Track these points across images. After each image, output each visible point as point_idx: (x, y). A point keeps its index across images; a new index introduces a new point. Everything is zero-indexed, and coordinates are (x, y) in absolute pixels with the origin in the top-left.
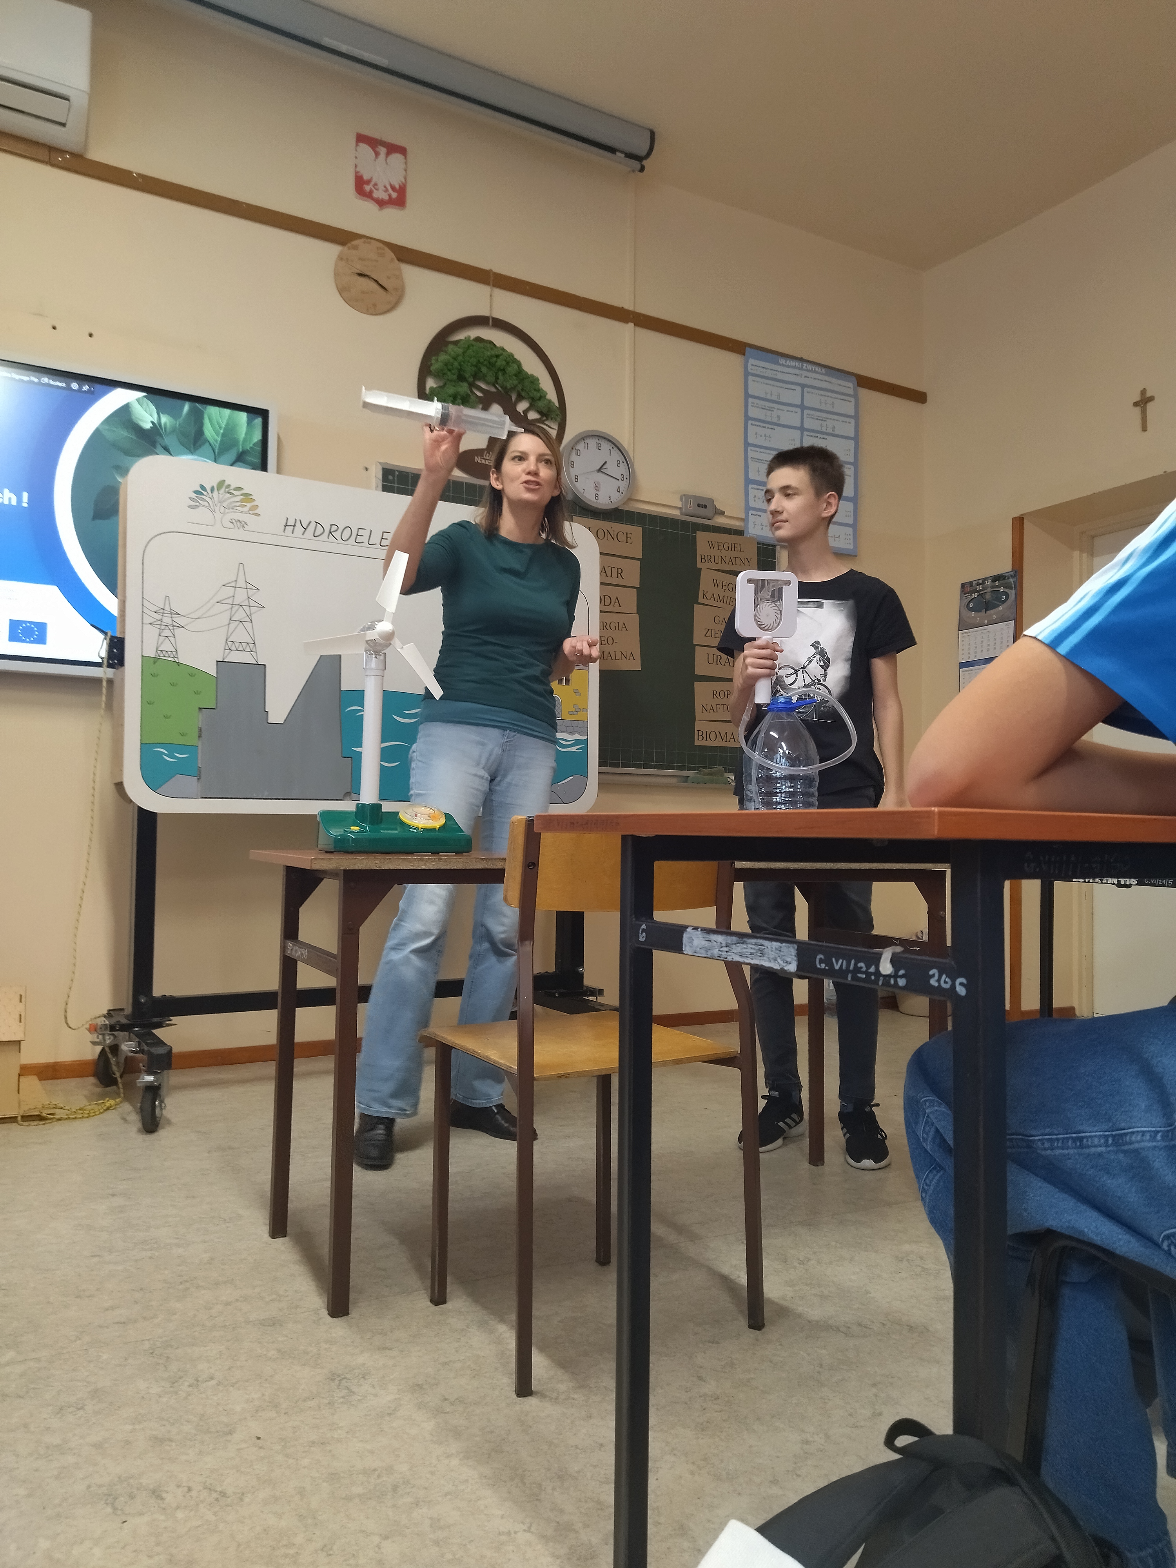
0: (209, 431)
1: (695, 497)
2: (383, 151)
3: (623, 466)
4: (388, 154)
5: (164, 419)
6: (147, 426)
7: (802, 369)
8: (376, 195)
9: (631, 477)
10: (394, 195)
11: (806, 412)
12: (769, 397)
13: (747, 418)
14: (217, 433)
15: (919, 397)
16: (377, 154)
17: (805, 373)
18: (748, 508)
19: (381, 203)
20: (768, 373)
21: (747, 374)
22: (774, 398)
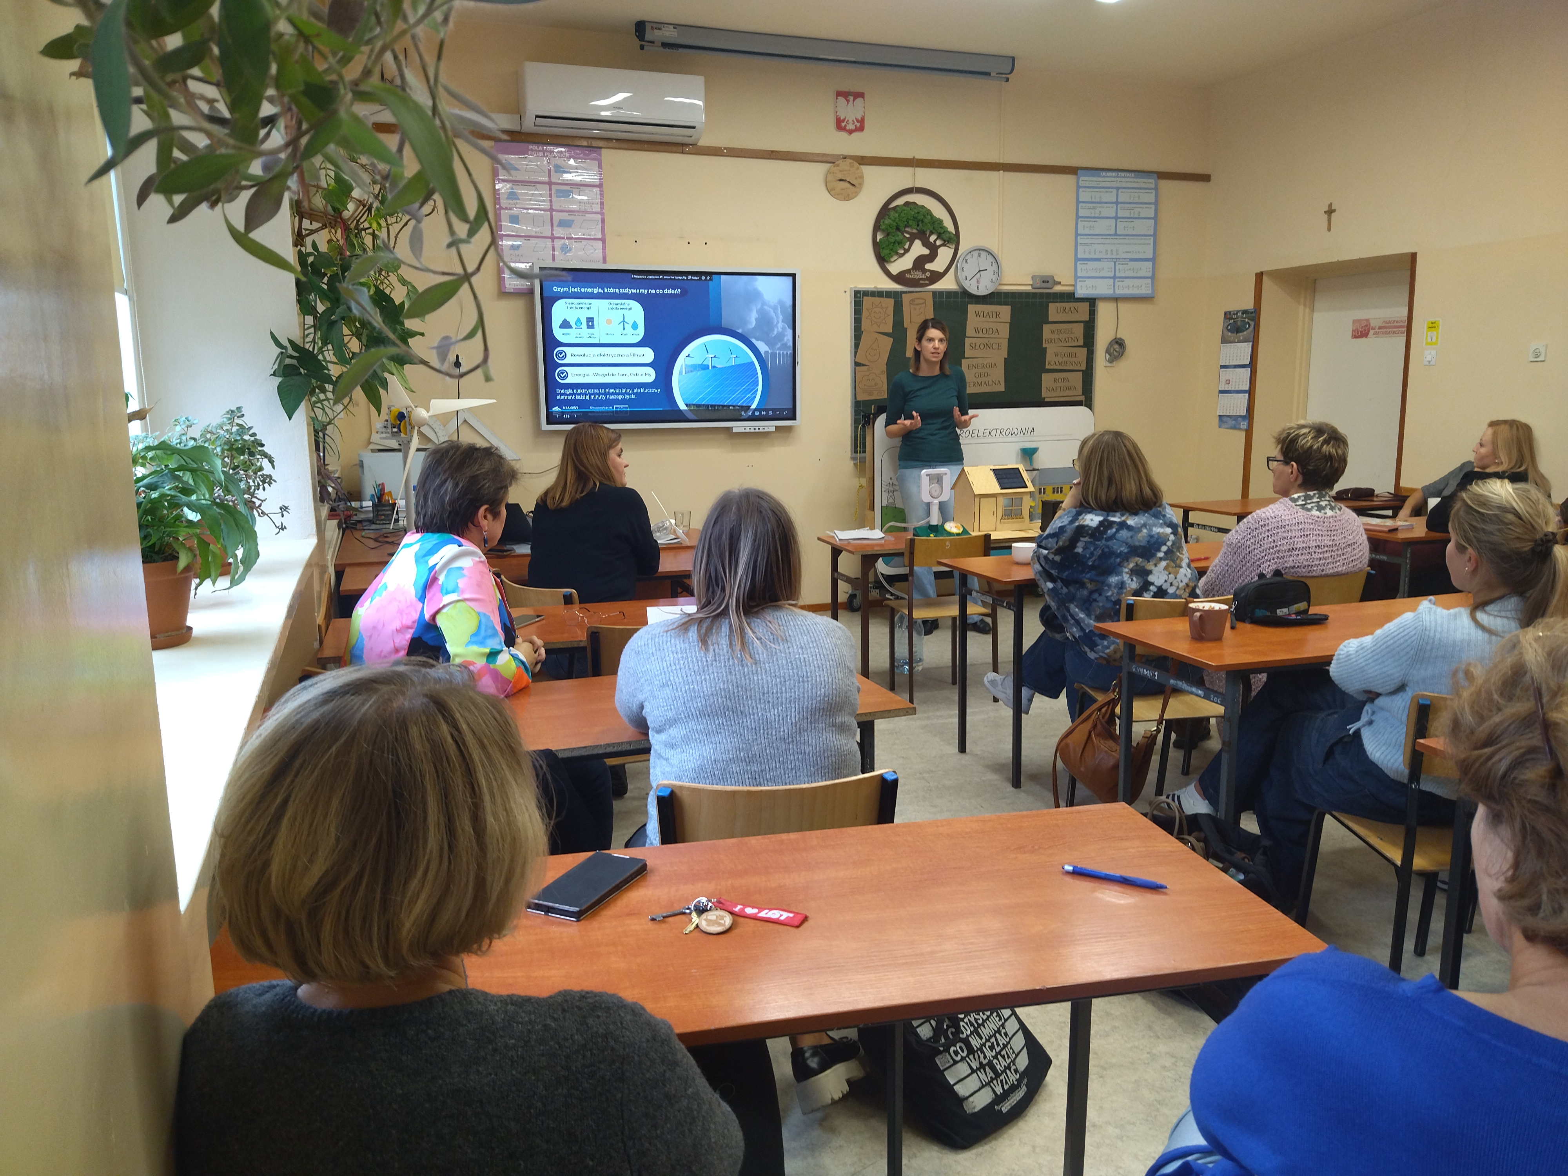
1: (1041, 277)
2: (851, 98)
3: (995, 265)
4: (854, 100)
7: (1117, 177)
8: (847, 128)
9: (999, 271)
10: (858, 125)
11: (1119, 206)
12: (1093, 200)
13: (1078, 217)
15: (1205, 178)
16: (848, 101)
17: (1119, 179)
18: (1076, 277)
19: (850, 132)
20: (1094, 184)
21: (1078, 187)
22: (1098, 200)
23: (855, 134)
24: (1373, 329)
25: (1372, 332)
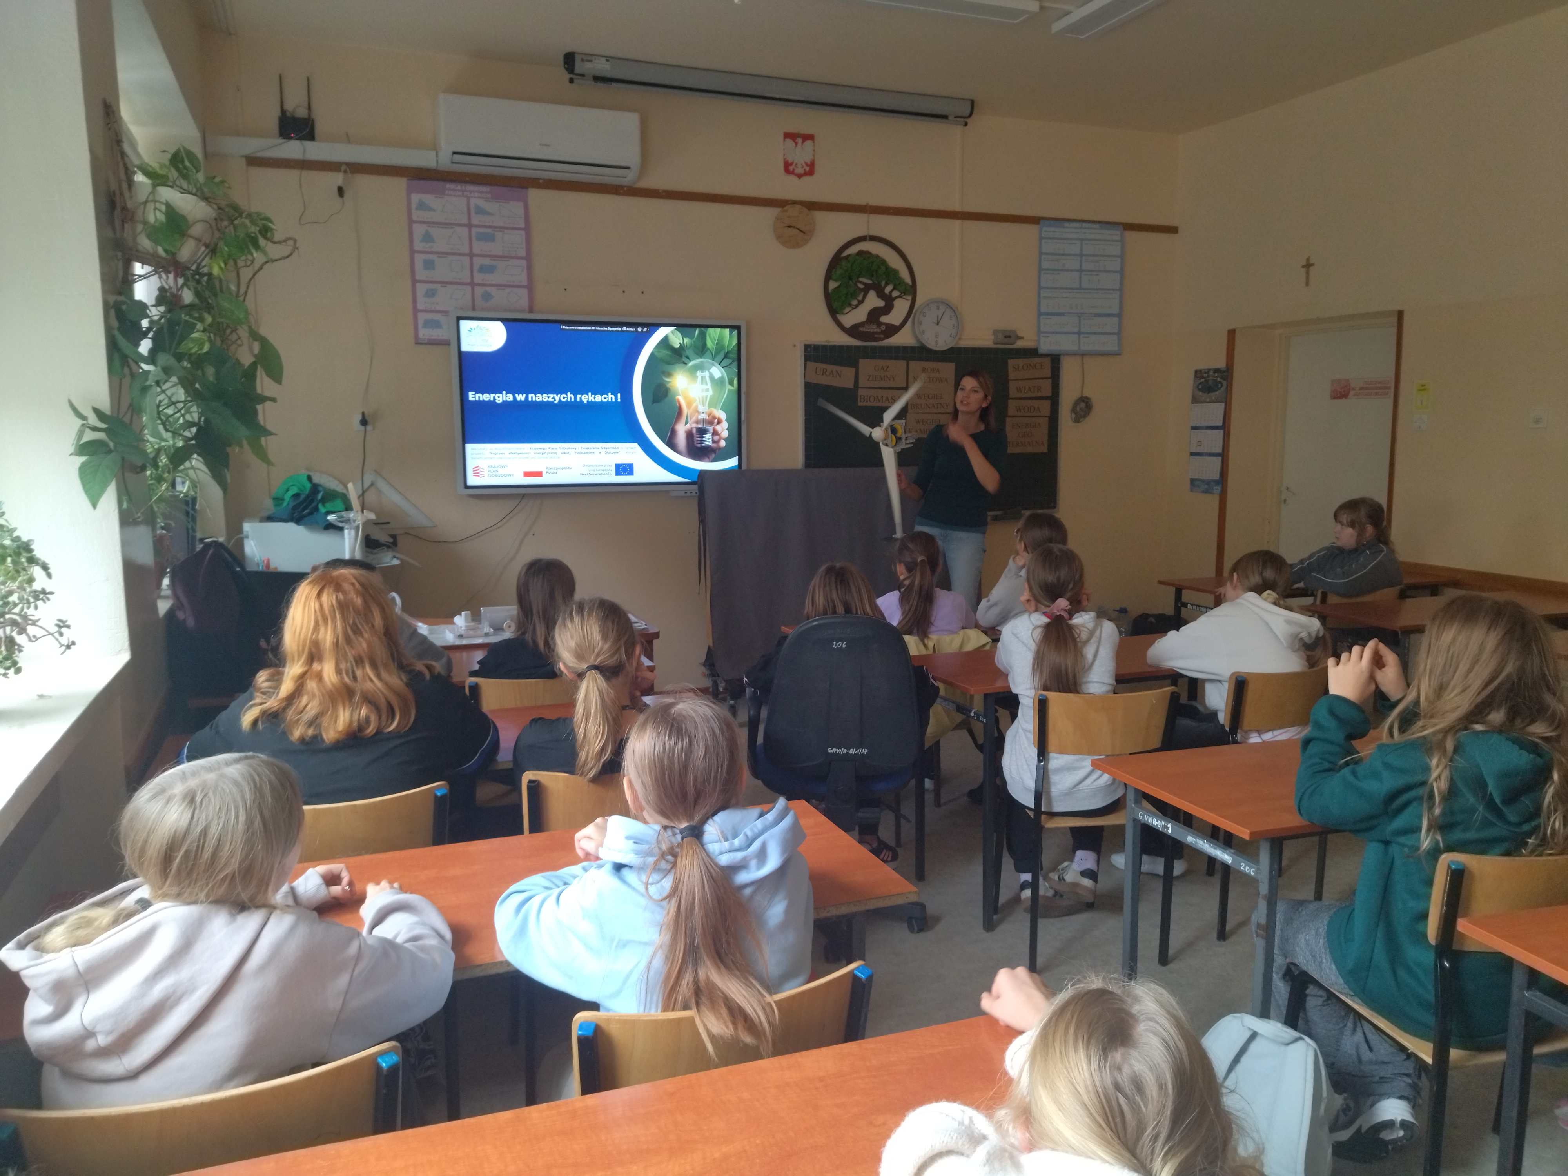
0: (710, 344)
1: (1003, 332)
2: (799, 140)
3: (954, 318)
4: (803, 142)
5: (686, 340)
6: (677, 346)
7: (1081, 228)
8: (796, 172)
9: (959, 326)
10: (807, 169)
11: (1084, 258)
12: (1056, 252)
13: (1040, 269)
14: (713, 344)
15: (1172, 230)
16: (796, 144)
17: (1083, 231)
18: (1039, 333)
19: (800, 176)
20: (1057, 235)
21: (1041, 238)
22: (1061, 252)
23: (807, 179)
24: (1353, 389)
25: (1352, 393)
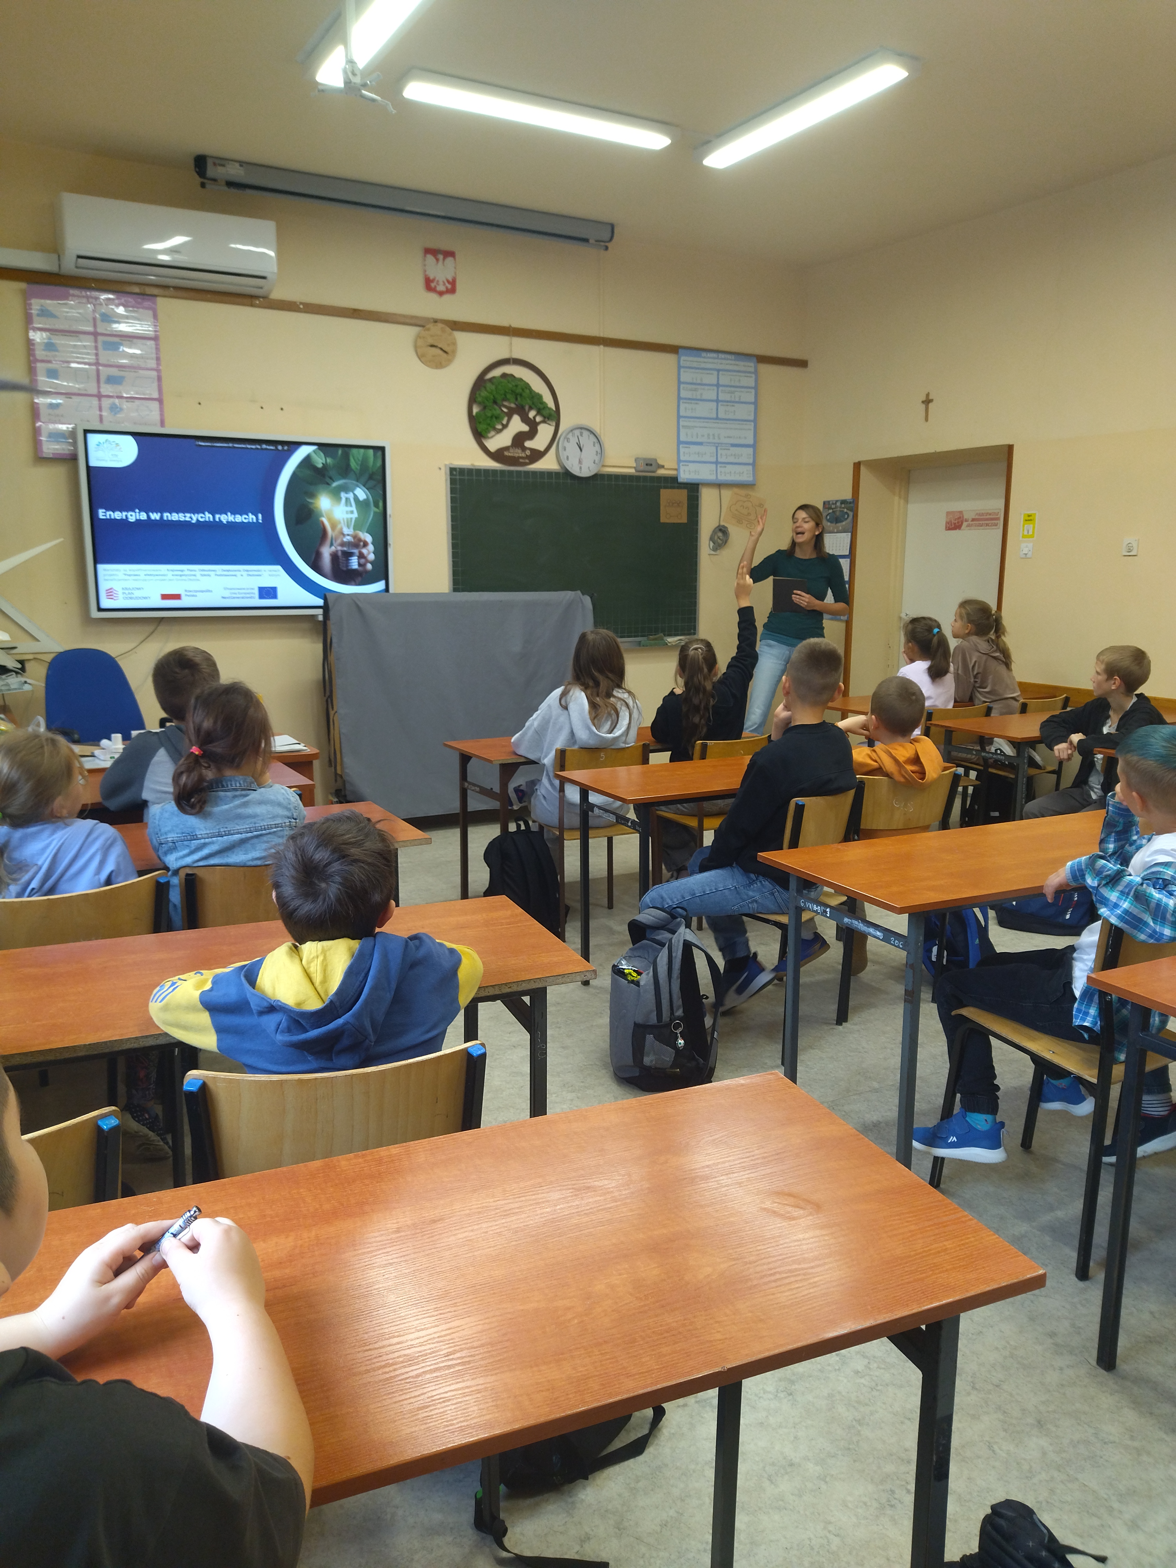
0: (353, 464)
2: (441, 257)
4: (444, 259)
5: (329, 460)
6: (320, 466)
7: (718, 358)
8: (438, 289)
9: (601, 452)
10: (449, 286)
12: (695, 381)
14: (357, 464)
15: (802, 364)
17: (719, 361)
18: (679, 461)
19: (441, 294)
20: (695, 365)
21: (679, 367)
22: (699, 381)
23: (447, 297)
24: (966, 521)
25: (965, 524)
